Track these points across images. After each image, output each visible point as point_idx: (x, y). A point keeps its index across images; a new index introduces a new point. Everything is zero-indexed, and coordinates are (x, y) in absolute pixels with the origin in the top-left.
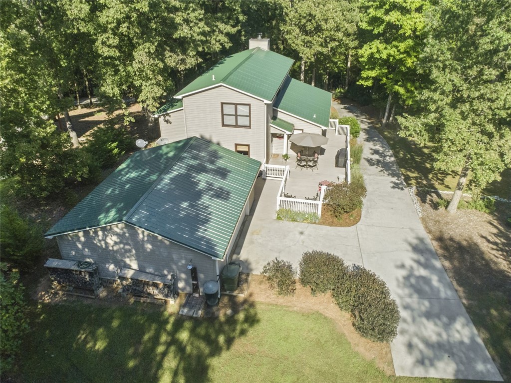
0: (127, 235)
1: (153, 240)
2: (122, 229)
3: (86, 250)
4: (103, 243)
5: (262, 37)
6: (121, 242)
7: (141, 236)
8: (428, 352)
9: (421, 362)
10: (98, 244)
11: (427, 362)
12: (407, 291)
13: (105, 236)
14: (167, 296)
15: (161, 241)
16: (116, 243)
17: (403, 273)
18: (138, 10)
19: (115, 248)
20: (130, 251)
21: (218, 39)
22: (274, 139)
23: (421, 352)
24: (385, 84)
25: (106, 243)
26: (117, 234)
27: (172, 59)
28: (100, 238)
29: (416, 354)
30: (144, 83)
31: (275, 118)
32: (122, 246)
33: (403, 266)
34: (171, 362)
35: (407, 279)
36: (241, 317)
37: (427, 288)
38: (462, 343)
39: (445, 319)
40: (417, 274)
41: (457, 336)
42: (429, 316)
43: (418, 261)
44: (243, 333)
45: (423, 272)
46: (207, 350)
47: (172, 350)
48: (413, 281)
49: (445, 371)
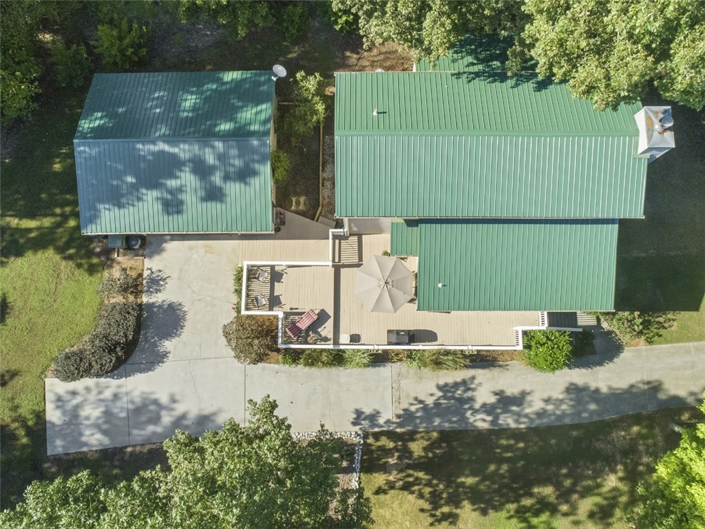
8: (69, 406)
9: (59, 399)
11: (60, 404)
12: (138, 400)
17: (164, 399)
23: (69, 401)
29: (67, 397)
33: (174, 400)
34: (47, 222)
35: (156, 402)
36: (95, 260)
37: (143, 418)
38: (81, 434)
39: (105, 427)
40: (164, 413)
41: (87, 432)
42: (108, 414)
43: (183, 417)
44: (79, 266)
45: (167, 419)
46: (60, 243)
47: (58, 219)
48: (152, 407)
49: (53, 415)
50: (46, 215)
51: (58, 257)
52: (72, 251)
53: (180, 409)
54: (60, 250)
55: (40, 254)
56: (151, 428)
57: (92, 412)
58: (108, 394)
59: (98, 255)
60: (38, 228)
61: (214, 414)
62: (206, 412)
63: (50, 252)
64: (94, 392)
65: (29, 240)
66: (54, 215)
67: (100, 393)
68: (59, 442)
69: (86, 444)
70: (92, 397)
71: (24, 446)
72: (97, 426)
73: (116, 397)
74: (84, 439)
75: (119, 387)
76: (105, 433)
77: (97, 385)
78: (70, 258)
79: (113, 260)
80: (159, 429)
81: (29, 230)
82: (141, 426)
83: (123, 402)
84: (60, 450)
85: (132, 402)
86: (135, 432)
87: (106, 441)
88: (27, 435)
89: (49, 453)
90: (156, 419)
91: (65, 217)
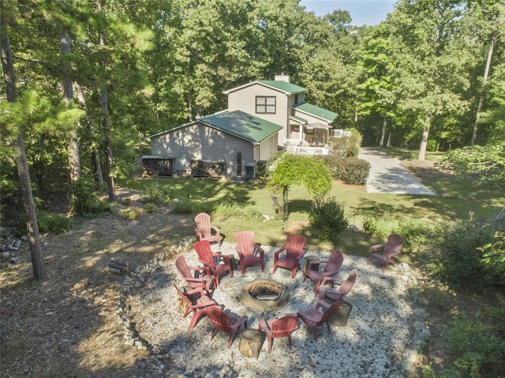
0: (198, 133)
1: (214, 136)
2: (195, 130)
3: (169, 149)
4: (181, 142)
5: (285, 74)
6: (193, 140)
7: (207, 134)
10: (178, 143)
13: (183, 136)
14: (220, 174)
15: (219, 136)
16: (190, 141)
18: (206, 31)
19: (188, 145)
20: (198, 146)
21: (253, 70)
22: (292, 132)
24: (380, 111)
25: (183, 142)
26: (192, 134)
27: (222, 72)
28: (180, 138)
30: (201, 89)
31: (293, 115)
32: (193, 143)
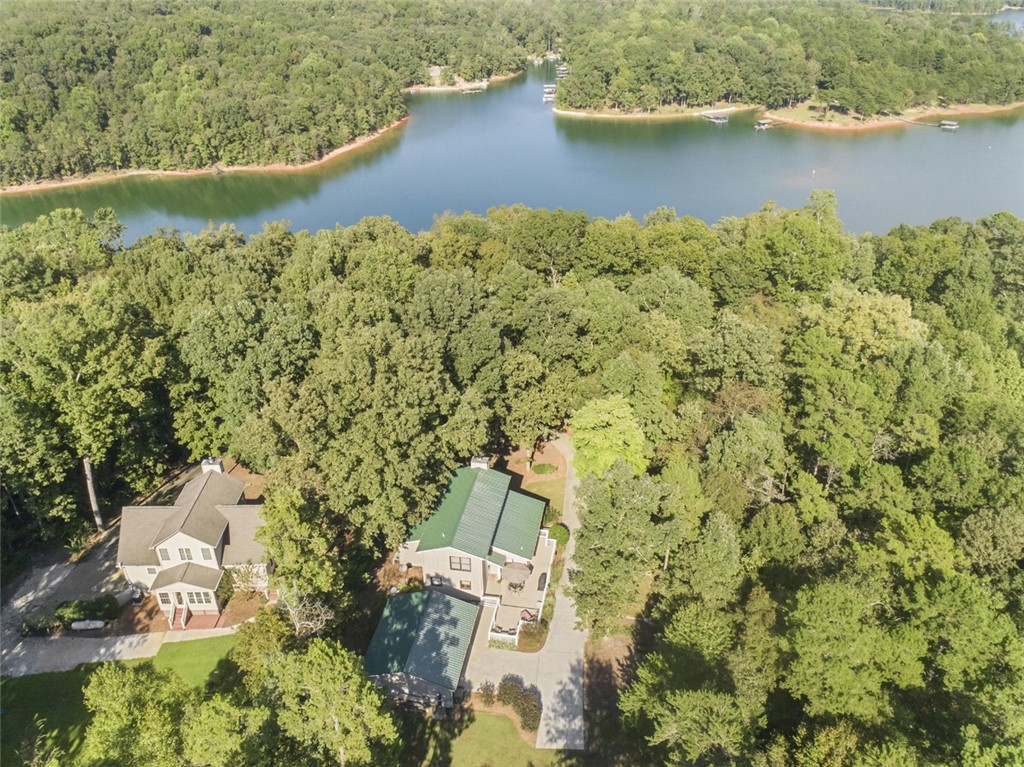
0: (404, 677)
1: (418, 680)
2: (401, 674)
7: (412, 678)
8: (556, 735)
9: (550, 740)
11: (554, 741)
12: (558, 700)
14: (425, 707)
15: (422, 681)
17: (560, 687)
20: (405, 684)
23: (553, 735)
26: (398, 676)
29: (550, 736)
32: (401, 681)
33: (561, 683)
34: (432, 743)
35: (560, 692)
36: (466, 718)
37: (569, 698)
38: (574, 730)
39: (571, 717)
40: (567, 688)
41: (573, 727)
42: (563, 716)
43: (571, 679)
44: (467, 726)
45: (571, 687)
46: (449, 736)
47: (432, 736)
48: (563, 693)
49: (561, 744)
50: (427, 744)
51: (458, 738)
52: (456, 730)
53: (566, 680)
54: (454, 736)
55: (453, 749)
56: (575, 695)
57: (562, 723)
58: (552, 715)
59: (462, 716)
60: (435, 748)
61: (571, 665)
62: (570, 669)
63: (454, 742)
64: (549, 721)
65: (441, 755)
66: (429, 738)
67: (550, 718)
68: (578, 742)
69: (580, 728)
70: (552, 723)
71: (578, 761)
72: (570, 722)
73: (554, 710)
74: (577, 728)
75: (548, 708)
76: (574, 718)
77: (545, 720)
78: (460, 732)
79: (468, 708)
80: (576, 691)
81: (435, 754)
82: (572, 700)
83: (558, 707)
84: (582, 742)
85: (558, 703)
86: (576, 703)
87: (580, 717)
88: (571, 759)
89: (582, 748)
90: (570, 692)
91: (433, 732)
